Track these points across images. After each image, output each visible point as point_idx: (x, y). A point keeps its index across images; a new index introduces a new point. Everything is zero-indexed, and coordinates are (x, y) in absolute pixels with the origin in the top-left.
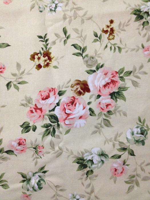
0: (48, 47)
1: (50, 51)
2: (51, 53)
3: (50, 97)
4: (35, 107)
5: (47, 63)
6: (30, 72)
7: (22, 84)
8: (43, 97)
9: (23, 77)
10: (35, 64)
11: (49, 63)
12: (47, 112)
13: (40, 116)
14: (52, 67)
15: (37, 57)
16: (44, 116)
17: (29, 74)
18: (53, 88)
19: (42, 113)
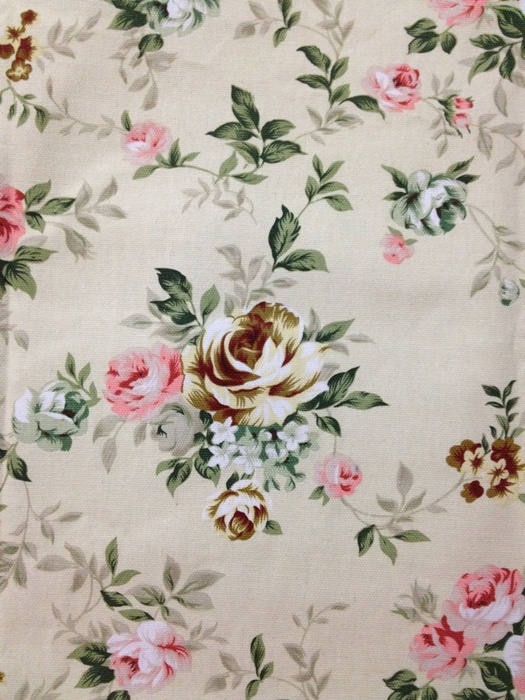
0: (513, 425)
1: (517, 441)
2: (517, 448)
3: (494, 600)
4: (442, 627)
5: (502, 480)
6: (440, 504)
7: (407, 540)
8: (472, 595)
9: (414, 516)
10: (461, 481)
11: (509, 481)
12: (480, 651)
13: (454, 660)
14: (516, 495)
15: (473, 457)
16: (465, 660)
17: (435, 509)
18: (507, 570)
19: (460, 649)
